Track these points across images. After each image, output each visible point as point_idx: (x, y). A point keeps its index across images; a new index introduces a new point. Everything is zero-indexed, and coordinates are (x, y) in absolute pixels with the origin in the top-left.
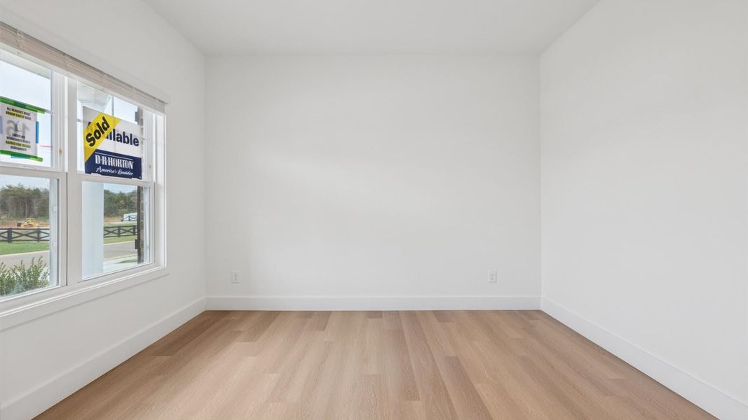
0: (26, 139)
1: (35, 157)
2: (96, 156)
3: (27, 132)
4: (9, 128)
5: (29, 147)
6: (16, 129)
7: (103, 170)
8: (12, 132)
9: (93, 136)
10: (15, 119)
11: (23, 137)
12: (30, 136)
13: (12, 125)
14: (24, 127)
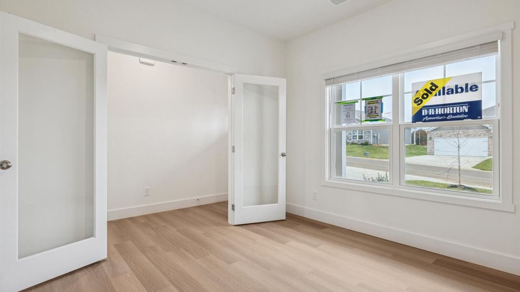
0: (377, 112)
1: (381, 120)
2: (423, 111)
3: (377, 109)
4: (369, 110)
5: (378, 116)
6: (372, 109)
7: (430, 118)
8: (370, 111)
9: (421, 98)
10: (371, 105)
11: (375, 112)
12: (378, 111)
13: (370, 108)
14: (376, 107)
